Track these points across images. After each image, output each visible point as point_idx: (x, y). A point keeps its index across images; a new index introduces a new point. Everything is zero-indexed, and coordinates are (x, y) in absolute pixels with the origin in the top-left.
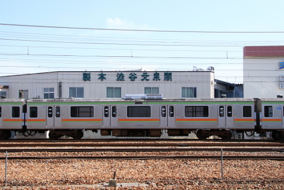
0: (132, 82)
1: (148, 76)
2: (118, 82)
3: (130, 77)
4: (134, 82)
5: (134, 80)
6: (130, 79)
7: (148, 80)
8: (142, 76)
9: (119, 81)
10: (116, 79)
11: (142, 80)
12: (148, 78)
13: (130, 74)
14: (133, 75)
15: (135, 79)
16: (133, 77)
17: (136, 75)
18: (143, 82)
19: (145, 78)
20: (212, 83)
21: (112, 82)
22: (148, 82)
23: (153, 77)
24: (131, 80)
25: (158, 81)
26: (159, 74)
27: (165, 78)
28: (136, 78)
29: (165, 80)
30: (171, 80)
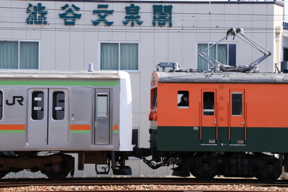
0: (68, 27)
1: (111, 12)
2: (29, 26)
3: (62, 16)
4: (72, 27)
5: (73, 24)
6: (62, 21)
7: (109, 24)
8: (95, 12)
9: (34, 26)
10: (24, 20)
11: (95, 23)
12: (109, 18)
13: (63, 8)
14: (70, 11)
15: (77, 21)
16: (70, 15)
17: (78, 9)
18: (96, 27)
19: (102, 18)
20: (277, 34)
21: (14, 25)
22: (111, 27)
23: (124, 15)
24: (66, 24)
25: (136, 27)
26: (138, 8)
27: (154, 18)
28: (79, 16)
29: (154, 24)
30: (171, 25)
